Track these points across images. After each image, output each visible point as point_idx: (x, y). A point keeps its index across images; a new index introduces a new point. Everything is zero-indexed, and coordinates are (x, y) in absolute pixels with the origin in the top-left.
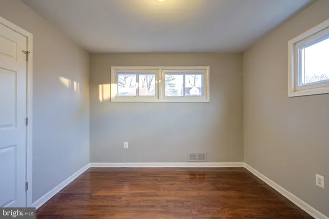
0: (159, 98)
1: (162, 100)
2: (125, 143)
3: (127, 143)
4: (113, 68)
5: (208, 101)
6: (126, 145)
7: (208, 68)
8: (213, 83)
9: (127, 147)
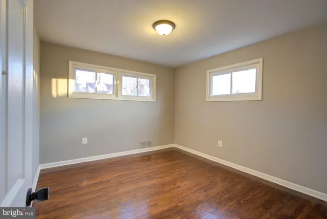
0: (117, 97)
1: (120, 98)
2: (84, 139)
3: (86, 139)
4: (71, 63)
5: (155, 101)
6: (85, 141)
7: (155, 76)
8: (158, 87)
9: (86, 143)
